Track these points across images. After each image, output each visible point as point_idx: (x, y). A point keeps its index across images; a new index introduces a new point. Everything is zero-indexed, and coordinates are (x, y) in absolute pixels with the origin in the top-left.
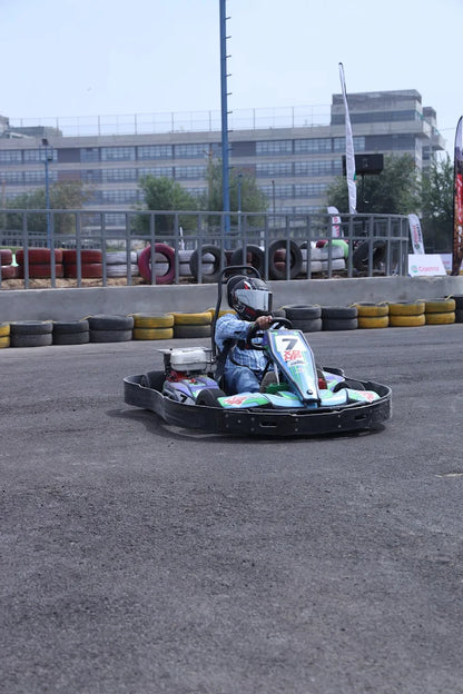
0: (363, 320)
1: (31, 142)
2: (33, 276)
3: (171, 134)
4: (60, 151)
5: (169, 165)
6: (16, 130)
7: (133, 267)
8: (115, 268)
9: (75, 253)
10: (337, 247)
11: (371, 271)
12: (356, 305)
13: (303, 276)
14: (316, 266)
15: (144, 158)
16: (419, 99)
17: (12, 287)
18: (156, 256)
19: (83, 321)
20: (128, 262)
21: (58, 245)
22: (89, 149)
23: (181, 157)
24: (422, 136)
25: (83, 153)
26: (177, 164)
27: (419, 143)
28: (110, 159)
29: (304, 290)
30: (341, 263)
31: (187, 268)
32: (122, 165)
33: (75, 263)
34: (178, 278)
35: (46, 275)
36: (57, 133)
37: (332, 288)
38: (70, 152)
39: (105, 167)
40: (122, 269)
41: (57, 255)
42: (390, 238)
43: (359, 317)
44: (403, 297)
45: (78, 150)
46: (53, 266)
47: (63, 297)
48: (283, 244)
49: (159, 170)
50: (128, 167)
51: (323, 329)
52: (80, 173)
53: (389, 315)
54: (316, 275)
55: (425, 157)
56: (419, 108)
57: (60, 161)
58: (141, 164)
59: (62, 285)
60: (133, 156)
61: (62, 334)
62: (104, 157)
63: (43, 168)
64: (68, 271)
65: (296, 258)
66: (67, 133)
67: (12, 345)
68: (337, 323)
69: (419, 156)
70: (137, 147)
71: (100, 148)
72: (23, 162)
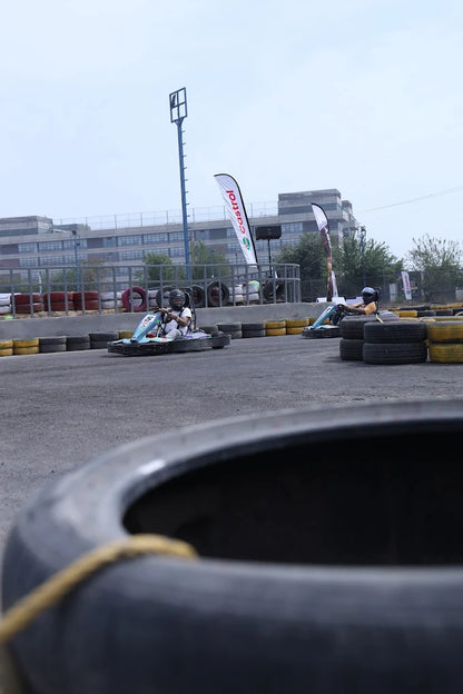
0: (271, 331)
1: (67, 234)
2: (53, 310)
3: (167, 226)
4: (89, 240)
5: (166, 246)
6: (58, 227)
7: (119, 302)
8: (107, 303)
9: (80, 294)
10: (252, 285)
11: (275, 300)
12: (264, 322)
13: (232, 304)
14: (240, 298)
15: (147, 243)
16: (339, 195)
17: (40, 316)
18: (134, 294)
19: (86, 335)
20: (115, 299)
21: (70, 289)
22: (110, 238)
23: (174, 241)
24: (343, 221)
25: (105, 241)
26: (171, 246)
27: (341, 226)
28: (124, 244)
29: (230, 313)
30: (256, 296)
31: (154, 301)
32: (132, 248)
33: (81, 301)
34: (148, 308)
35: (62, 309)
36: (86, 228)
37: (249, 312)
38: (96, 241)
39: (121, 250)
40: (112, 303)
41: (69, 296)
42: (286, 279)
43: (266, 329)
44: (296, 316)
45: (101, 239)
46: (67, 303)
47: (74, 321)
48: (217, 284)
49: (159, 250)
50: (138, 249)
51: (243, 337)
52: (103, 255)
53: (286, 327)
54: (238, 304)
55: (346, 235)
56: (339, 201)
57: (88, 247)
58: (146, 247)
59: (73, 314)
60: (140, 242)
61: (73, 344)
62: (120, 243)
63: (73, 253)
64: (76, 306)
65: (226, 293)
66: (93, 227)
67: (40, 352)
68: (253, 333)
69: (341, 235)
70: (142, 235)
71: (117, 237)
72: (63, 249)
